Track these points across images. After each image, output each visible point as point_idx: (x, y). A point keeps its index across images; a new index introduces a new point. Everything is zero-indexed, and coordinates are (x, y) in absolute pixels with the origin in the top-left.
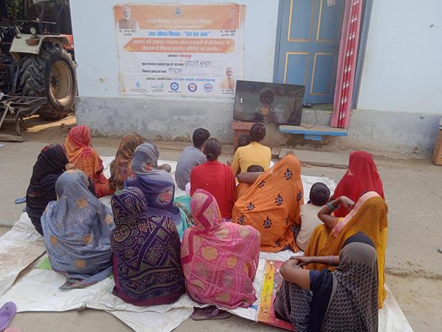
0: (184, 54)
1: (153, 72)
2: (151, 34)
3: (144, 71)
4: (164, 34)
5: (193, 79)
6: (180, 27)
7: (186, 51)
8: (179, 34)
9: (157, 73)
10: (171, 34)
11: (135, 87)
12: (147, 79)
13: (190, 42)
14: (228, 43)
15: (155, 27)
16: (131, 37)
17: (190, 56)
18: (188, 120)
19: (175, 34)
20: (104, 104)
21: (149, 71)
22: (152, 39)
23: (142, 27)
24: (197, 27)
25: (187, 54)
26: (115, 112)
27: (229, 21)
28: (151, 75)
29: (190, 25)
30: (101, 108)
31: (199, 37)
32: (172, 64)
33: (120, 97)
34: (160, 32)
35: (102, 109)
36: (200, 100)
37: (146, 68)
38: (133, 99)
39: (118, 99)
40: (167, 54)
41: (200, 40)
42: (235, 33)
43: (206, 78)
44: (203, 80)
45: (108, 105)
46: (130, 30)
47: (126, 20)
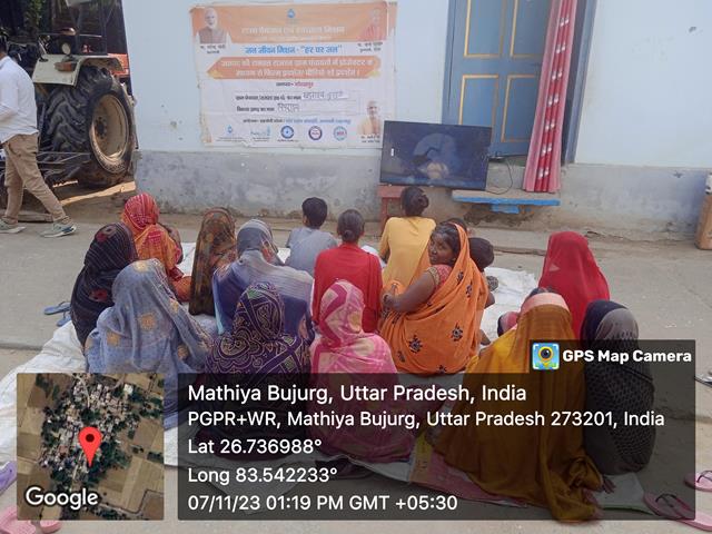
0: (301, 81)
1: (253, 109)
2: (249, 50)
3: (239, 109)
4: (269, 50)
5: (315, 121)
7: (305, 77)
8: (293, 50)
11: (226, 134)
13: (312, 62)
14: (370, 62)
17: (311, 85)
19: (287, 50)
20: (177, 162)
21: (247, 109)
22: (251, 59)
23: (234, 41)
24: (321, 38)
25: (306, 81)
26: (196, 174)
27: (371, 29)
29: (310, 35)
30: (174, 167)
31: (325, 54)
32: (283, 98)
34: (264, 48)
35: (175, 171)
36: (328, 152)
37: (242, 103)
38: (223, 153)
39: (200, 153)
40: (274, 81)
41: (326, 58)
42: (381, 47)
43: (336, 117)
44: (333, 121)
45: (184, 163)
46: (217, 45)
47: (210, 30)
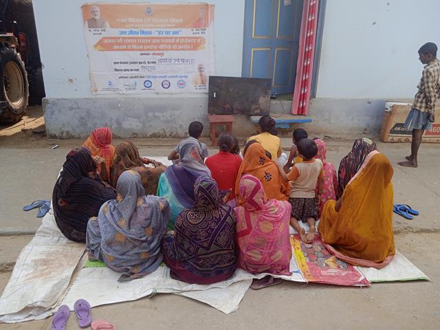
1: (125, 70)
2: (122, 33)
3: (116, 70)
5: (166, 77)
6: (151, 26)
7: (159, 49)
8: (150, 33)
9: (130, 72)
10: (143, 32)
11: (107, 86)
12: (120, 78)
14: (199, 41)
15: (126, 26)
16: (101, 36)
17: (162, 54)
18: (163, 116)
19: (147, 33)
20: (74, 105)
21: (122, 70)
22: (123, 38)
24: (168, 26)
26: (88, 112)
27: (199, 20)
29: (161, 24)
30: (72, 109)
31: (171, 35)
32: (144, 63)
33: (92, 97)
34: (132, 31)
35: (74, 110)
36: (173, 96)
37: (117, 67)
38: (106, 99)
39: (90, 99)
40: (139, 52)
41: (171, 38)
42: (206, 31)
44: (176, 76)
45: (80, 106)
47: (95, 20)
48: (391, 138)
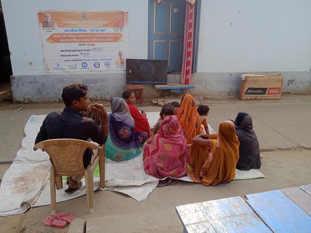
1: (69, 56)
2: (66, 31)
3: (62, 56)
4: (75, 31)
5: (97, 60)
6: (86, 26)
7: (91, 42)
8: (86, 31)
9: (72, 57)
10: (80, 30)
11: (56, 67)
12: (65, 61)
13: (94, 36)
14: (118, 36)
15: (69, 26)
16: (52, 33)
17: (94, 45)
18: (96, 86)
19: (83, 31)
20: (33, 80)
21: (66, 56)
22: (67, 34)
23: (59, 27)
24: (98, 26)
25: (92, 43)
26: (43, 84)
28: (68, 58)
29: (93, 24)
30: (31, 82)
31: (100, 32)
32: (82, 51)
33: (45, 74)
34: (72, 29)
35: (33, 84)
36: (102, 73)
37: (63, 53)
38: (56, 75)
39: (44, 76)
40: (78, 44)
41: (100, 34)
42: (123, 29)
43: (106, 58)
44: (104, 59)
45: (37, 80)
46: (51, 28)
47: (47, 22)
48: (245, 97)
